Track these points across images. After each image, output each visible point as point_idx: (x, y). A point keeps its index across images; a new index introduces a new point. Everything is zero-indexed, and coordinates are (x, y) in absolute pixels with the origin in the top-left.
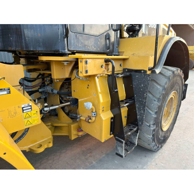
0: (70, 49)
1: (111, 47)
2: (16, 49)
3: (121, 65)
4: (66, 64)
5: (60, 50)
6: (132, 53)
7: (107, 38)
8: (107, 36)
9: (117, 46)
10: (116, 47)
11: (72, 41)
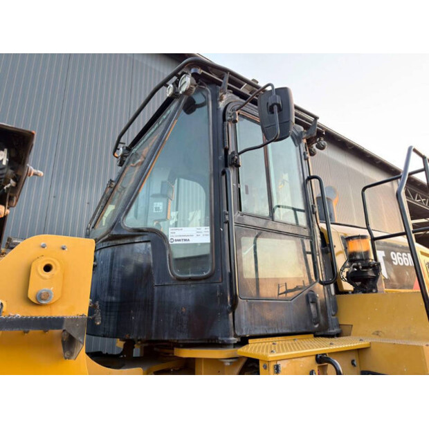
0: (238, 334)
1: (322, 318)
2: (137, 337)
3: (355, 363)
4: (229, 364)
5: (220, 338)
6: (374, 331)
7: (310, 300)
8: (309, 296)
9: (333, 313)
10: (333, 316)
11: (243, 317)
